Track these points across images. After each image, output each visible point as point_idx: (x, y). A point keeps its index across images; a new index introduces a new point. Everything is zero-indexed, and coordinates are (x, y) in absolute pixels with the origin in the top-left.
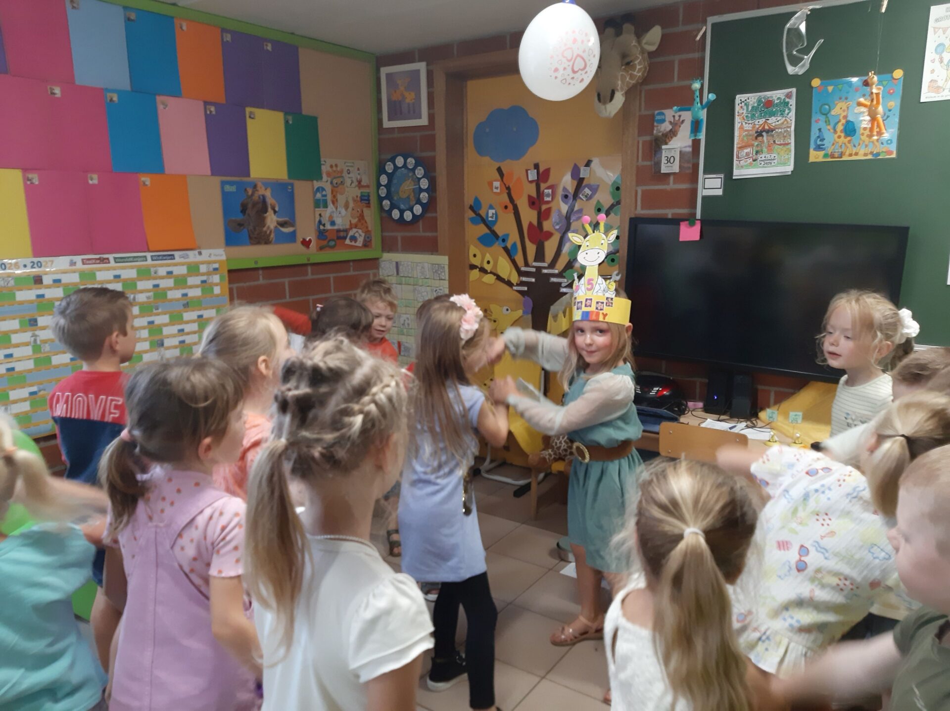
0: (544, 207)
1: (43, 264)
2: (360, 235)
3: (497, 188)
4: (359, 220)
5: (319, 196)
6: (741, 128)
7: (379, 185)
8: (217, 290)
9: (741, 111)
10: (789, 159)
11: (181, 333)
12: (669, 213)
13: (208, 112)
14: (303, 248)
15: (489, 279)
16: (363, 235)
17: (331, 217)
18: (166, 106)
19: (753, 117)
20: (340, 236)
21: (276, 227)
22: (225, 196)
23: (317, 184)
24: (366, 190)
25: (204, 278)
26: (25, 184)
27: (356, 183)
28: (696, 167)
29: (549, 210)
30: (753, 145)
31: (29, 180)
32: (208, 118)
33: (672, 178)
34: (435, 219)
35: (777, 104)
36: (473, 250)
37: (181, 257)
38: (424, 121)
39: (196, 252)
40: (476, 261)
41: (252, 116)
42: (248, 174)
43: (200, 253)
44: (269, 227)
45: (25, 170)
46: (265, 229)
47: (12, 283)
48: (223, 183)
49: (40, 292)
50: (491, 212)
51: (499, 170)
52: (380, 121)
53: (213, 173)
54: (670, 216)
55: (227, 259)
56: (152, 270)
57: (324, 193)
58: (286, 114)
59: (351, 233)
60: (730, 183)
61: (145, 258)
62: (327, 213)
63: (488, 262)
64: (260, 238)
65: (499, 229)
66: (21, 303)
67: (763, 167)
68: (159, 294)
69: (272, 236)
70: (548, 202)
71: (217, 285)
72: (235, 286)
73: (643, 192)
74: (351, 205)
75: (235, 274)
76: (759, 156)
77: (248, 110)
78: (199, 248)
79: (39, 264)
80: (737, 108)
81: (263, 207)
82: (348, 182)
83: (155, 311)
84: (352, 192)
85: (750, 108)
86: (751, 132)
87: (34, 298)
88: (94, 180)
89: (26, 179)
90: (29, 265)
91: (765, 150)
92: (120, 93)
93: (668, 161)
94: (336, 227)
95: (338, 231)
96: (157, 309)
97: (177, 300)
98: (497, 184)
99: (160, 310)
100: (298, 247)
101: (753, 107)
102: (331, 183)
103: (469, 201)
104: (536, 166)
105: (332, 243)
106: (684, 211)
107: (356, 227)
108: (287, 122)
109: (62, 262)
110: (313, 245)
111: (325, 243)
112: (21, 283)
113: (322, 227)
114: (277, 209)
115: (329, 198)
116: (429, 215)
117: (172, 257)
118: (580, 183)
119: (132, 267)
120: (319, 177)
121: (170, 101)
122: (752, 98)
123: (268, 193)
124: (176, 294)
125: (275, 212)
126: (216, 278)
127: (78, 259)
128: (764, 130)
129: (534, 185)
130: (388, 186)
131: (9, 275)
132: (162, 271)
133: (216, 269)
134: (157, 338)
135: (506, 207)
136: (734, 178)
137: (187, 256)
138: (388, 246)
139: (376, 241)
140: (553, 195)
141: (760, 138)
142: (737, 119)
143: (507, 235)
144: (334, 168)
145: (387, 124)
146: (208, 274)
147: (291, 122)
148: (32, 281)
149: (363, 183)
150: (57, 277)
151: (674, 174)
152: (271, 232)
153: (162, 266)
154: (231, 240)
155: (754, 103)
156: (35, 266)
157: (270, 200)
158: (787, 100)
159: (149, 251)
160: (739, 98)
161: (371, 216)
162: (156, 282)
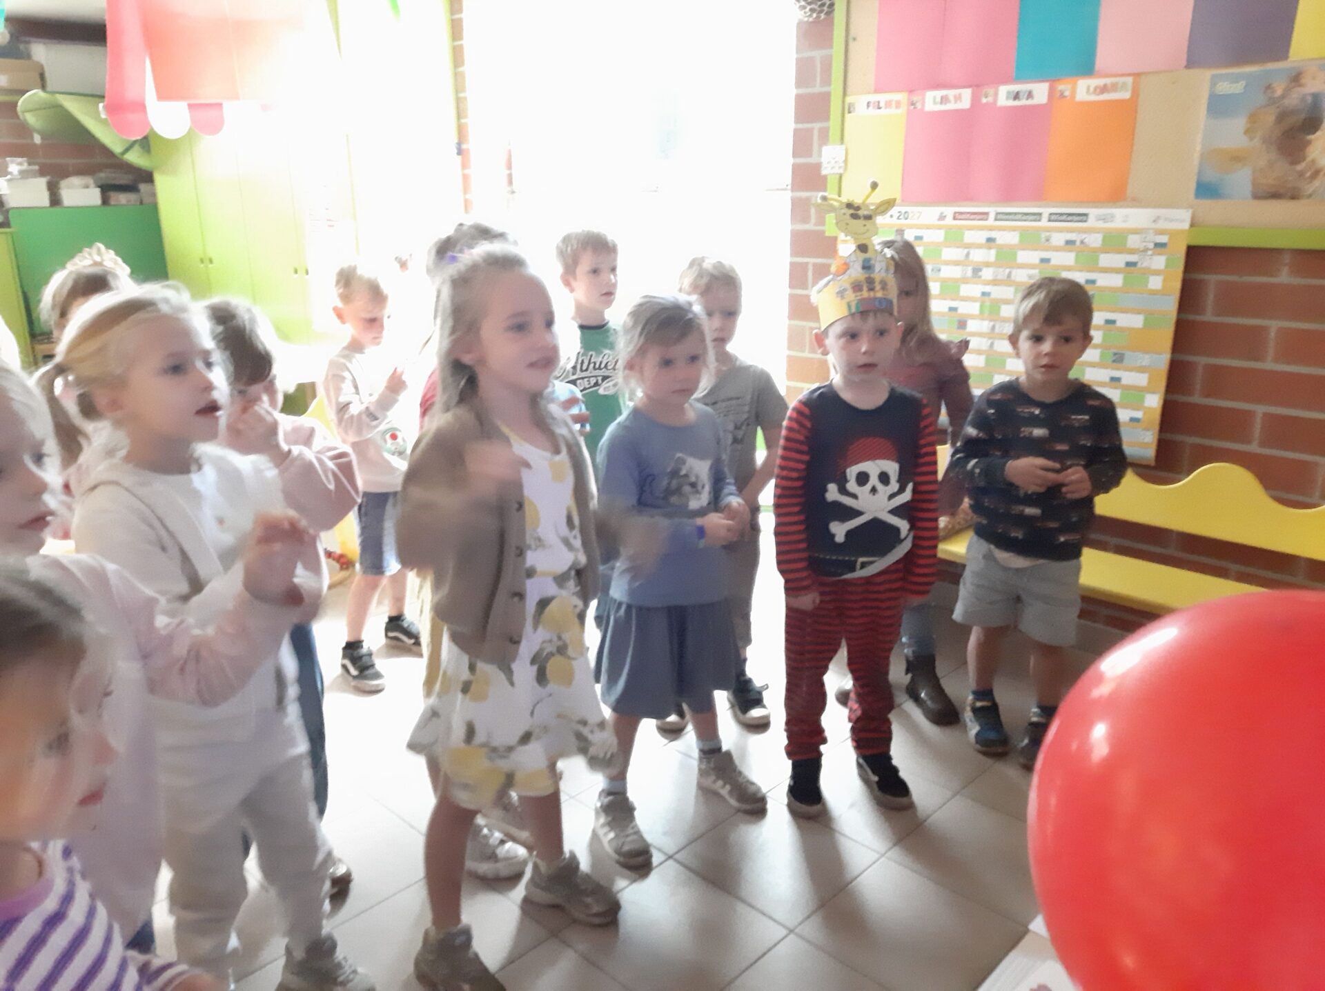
1: (912, 215)
8: (1156, 282)
25: (1133, 258)
26: (907, 109)
37: (1099, 218)
44: (1313, 164)
45: (910, 92)
46: (1300, 167)
55: (1191, 227)
56: (1045, 235)
61: (1038, 216)
64: (1281, 186)
79: (907, 215)
88: (989, 96)
89: (910, 103)
90: (896, 215)
109: (930, 214)
117: (1083, 217)
119: (1013, 229)
126: (1159, 262)
127: (949, 211)
132: (1059, 239)
133: (1161, 245)
137: (1108, 217)
146: (1144, 251)
150: (920, 232)
152: (1316, 173)
153: (1061, 230)
156: (902, 216)
159: (1050, 204)
162: (1045, 255)
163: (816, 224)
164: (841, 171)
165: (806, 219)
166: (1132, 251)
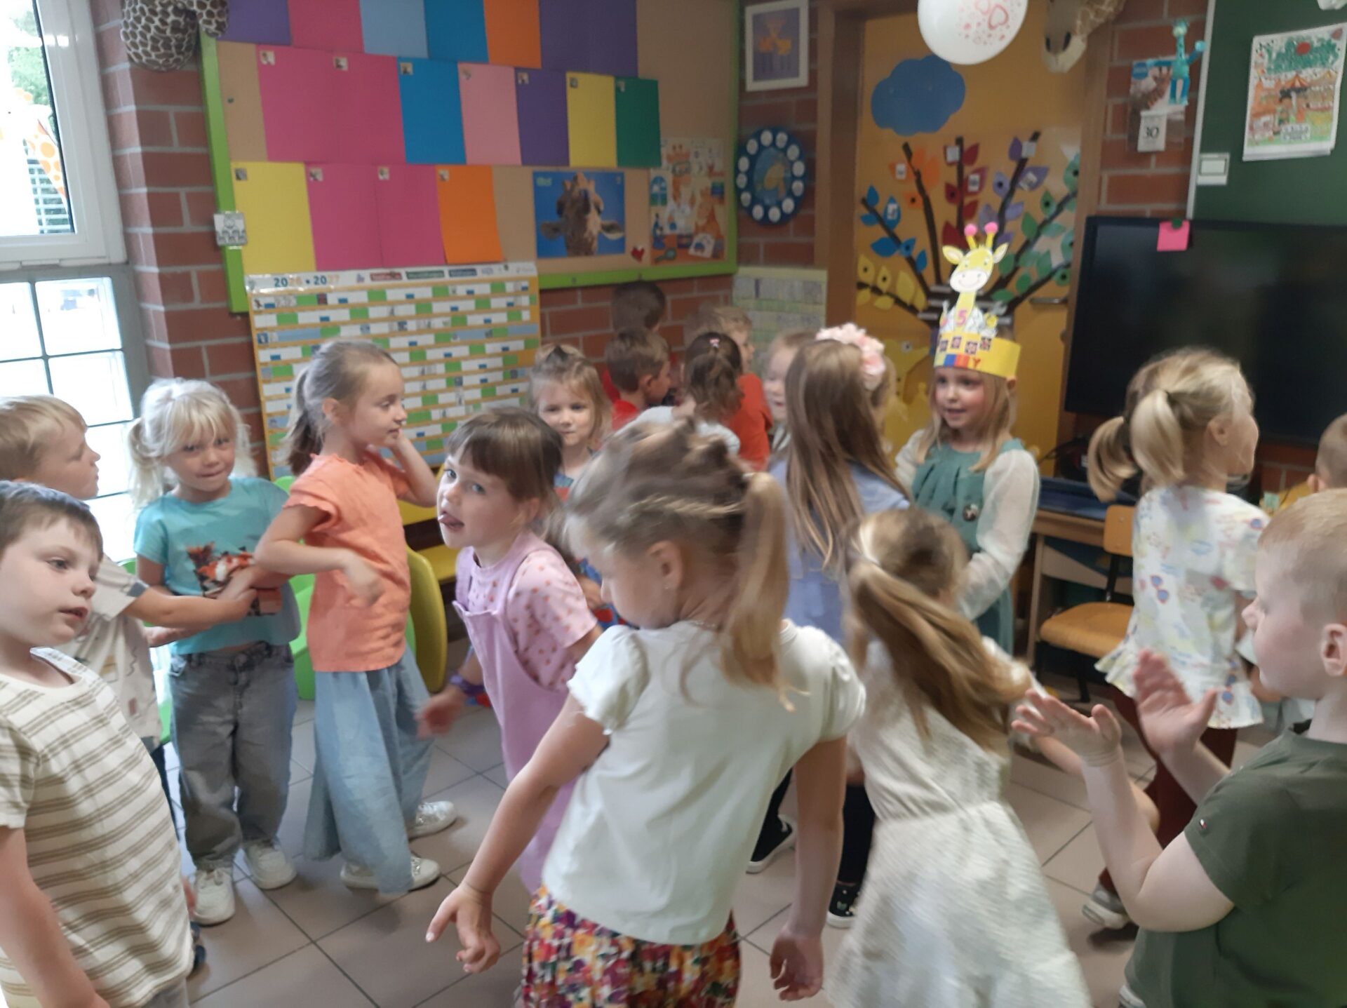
0: (967, 200)
1: (328, 279)
2: (709, 242)
3: (901, 173)
4: (709, 222)
5: (656, 189)
6: (1259, 85)
7: (737, 171)
8: (526, 315)
9: (1260, 60)
10: (1329, 132)
11: (483, 370)
12: (1148, 209)
13: (520, 81)
14: (633, 261)
15: (885, 302)
16: (712, 241)
17: (671, 218)
18: (469, 76)
19: (1278, 68)
20: (682, 243)
21: (600, 234)
22: (538, 190)
23: (654, 173)
24: (718, 180)
25: (511, 300)
26: (308, 181)
27: (705, 169)
28: (1189, 142)
29: (974, 205)
30: (1274, 112)
31: (312, 175)
32: (520, 89)
33: (1153, 159)
34: (812, 218)
35: (1317, 48)
36: (863, 261)
37: (483, 272)
38: (802, 80)
39: (502, 266)
40: (867, 278)
41: (574, 84)
42: (566, 161)
43: (506, 268)
44: (591, 233)
45: (308, 164)
46: (586, 235)
47: (294, 302)
48: (536, 175)
49: (325, 313)
50: (892, 207)
51: (906, 148)
52: (742, 83)
53: (525, 161)
54: (1148, 214)
55: (540, 275)
56: (450, 288)
57: (663, 185)
58: (617, 78)
59: (696, 240)
60: (1238, 166)
61: (441, 273)
62: (665, 212)
63: (884, 279)
64: (579, 247)
65: (902, 232)
66: (304, 326)
67: (1290, 143)
68: (458, 317)
69: (595, 244)
70: (974, 193)
71: (525, 308)
72: (547, 310)
73: (1111, 179)
74: (699, 199)
75: (548, 295)
76: (1283, 128)
77: (569, 75)
78: (505, 260)
79: (323, 280)
80: (1254, 57)
81: (584, 205)
82: (695, 169)
83: (452, 340)
84: (700, 182)
85: (1274, 55)
86: (1273, 93)
87: (317, 321)
88: (385, 174)
89: (309, 175)
90: (312, 280)
91: (1292, 117)
92: (416, 62)
93: (1149, 133)
94: (677, 232)
95: (680, 237)
96: (455, 337)
97: (479, 327)
98: (902, 167)
99: (458, 340)
100: (627, 257)
101: (1279, 55)
102: (674, 171)
103: (861, 190)
104: (959, 141)
105: (671, 254)
106: (1169, 206)
107: (703, 229)
108: (617, 89)
109: (347, 278)
110: (646, 257)
111: (661, 253)
112: (304, 302)
113: (658, 232)
114: (602, 208)
115: (670, 191)
116: (803, 212)
117: (473, 272)
118: (1022, 164)
119: (427, 285)
120: (658, 163)
121: (475, 69)
122: (1278, 41)
123: (591, 188)
124: (476, 320)
125: (599, 212)
126: (525, 300)
127: (366, 274)
128: (1293, 88)
129: (954, 170)
130: (750, 173)
131: (290, 293)
132: (461, 290)
133: (525, 289)
134: (454, 374)
135: (913, 200)
136: (1245, 158)
137: (491, 271)
138: (746, 256)
139: (730, 250)
140: (982, 183)
141: (1286, 101)
142: (1254, 74)
143: (913, 241)
144: (678, 150)
145: (752, 85)
146: (516, 294)
147: (623, 89)
148: (316, 300)
149: (717, 169)
150: (343, 295)
151: (1157, 153)
152: (593, 239)
153: (461, 283)
154: (544, 250)
155: (1281, 48)
156: (319, 281)
157: (594, 197)
158: (1333, 41)
159: (446, 263)
160: (1258, 41)
161: (725, 215)
162: (454, 304)
163: (204, 302)
165: (187, 297)
166: (510, 295)
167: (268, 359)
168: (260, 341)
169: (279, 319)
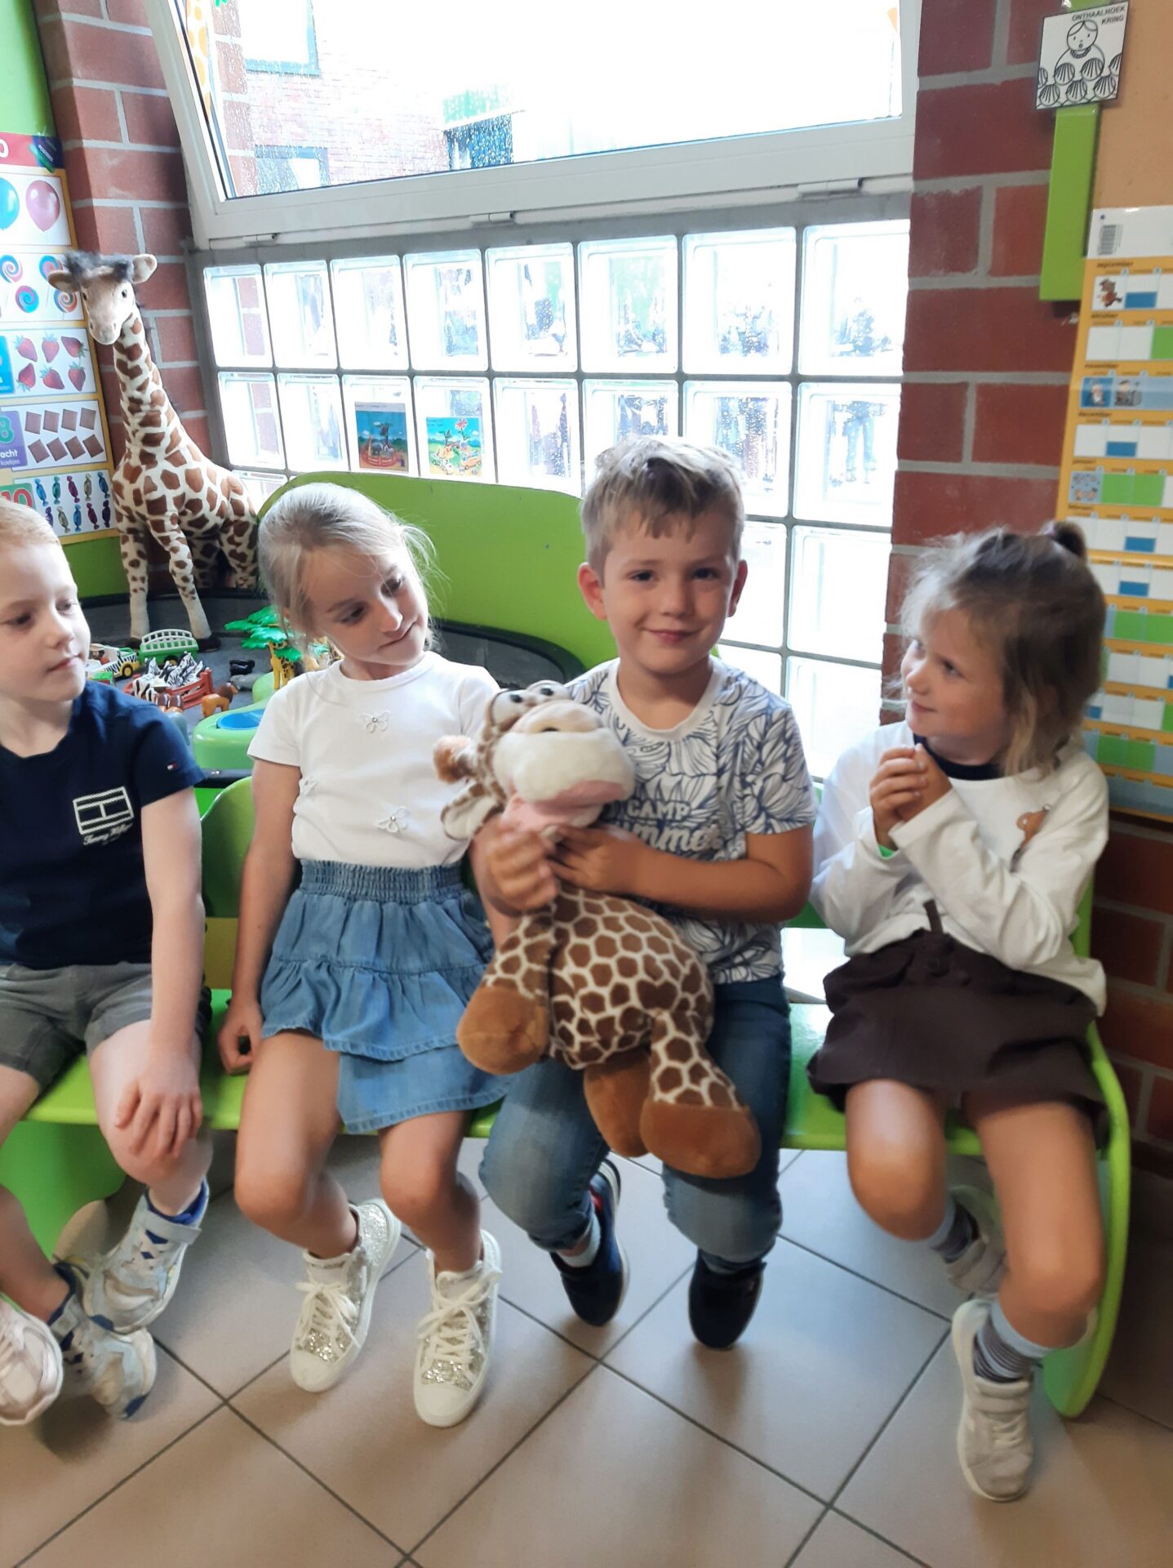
163: (994, 272)
164: (1106, 93)
165: (960, 257)
167: (1099, 451)
168: (1088, 399)
169: (1159, 346)
